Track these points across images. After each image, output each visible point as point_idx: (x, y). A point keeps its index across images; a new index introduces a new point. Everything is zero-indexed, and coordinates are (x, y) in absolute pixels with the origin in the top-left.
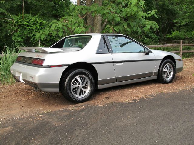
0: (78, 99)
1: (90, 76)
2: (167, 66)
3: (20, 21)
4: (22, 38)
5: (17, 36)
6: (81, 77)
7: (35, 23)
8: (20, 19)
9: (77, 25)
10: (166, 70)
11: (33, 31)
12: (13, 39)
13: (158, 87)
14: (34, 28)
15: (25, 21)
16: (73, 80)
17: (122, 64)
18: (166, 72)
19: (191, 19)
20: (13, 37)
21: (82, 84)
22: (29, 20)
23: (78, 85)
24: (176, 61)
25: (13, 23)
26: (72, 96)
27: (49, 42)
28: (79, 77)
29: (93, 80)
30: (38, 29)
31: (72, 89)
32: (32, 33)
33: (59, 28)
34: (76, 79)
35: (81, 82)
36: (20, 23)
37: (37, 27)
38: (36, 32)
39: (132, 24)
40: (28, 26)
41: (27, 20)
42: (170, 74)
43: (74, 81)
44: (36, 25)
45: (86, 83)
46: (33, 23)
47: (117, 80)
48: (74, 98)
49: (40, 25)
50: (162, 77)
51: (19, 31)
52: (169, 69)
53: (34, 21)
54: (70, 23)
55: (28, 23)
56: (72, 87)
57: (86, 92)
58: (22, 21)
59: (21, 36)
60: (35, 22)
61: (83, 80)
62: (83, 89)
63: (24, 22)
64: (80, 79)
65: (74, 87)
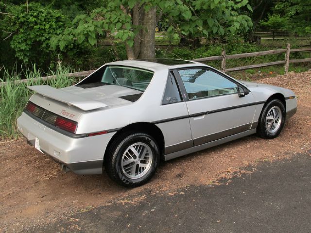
0: (134, 182)
1: (153, 143)
2: (272, 110)
3: (22, 15)
4: (27, 44)
5: (18, 41)
6: (137, 146)
7: (48, 19)
8: (22, 13)
9: (119, 25)
10: (271, 118)
11: (45, 31)
12: (13, 47)
13: (258, 147)
14: (47, 27)
15: (31, 15)
16: (125, 153)
17: (203, 117)
18: (271, 120)
19: (304, 5)
20: (11, 43)
21: (140, 157)
22: (38, 14)
23: (132, 160)
24: (286, 100)
25: (10, 19)
26: (124, 178)
27: (71, 49)
28: (134, 147)
29: (156, 148)
30: (54, 29)
31: (124, 166)
32: (43, 36)
33: (90, 31)
34: (130, 151)
35: (137, 154)
36: (22, 20)
37: (51, 26)
38: (50, 33)
39: (211, 22)
40: (36, 23)
41: (34, 13)
42: (276, 122)
43: (127, 154)
44: (49, 22)
45: (146, 154)
46: (45, 20)
47: (194, 143)
48: (127, 181)
49: (56, 22)
50: (265, 129)
51: (22, 33)
52: (275, 115)
53: (46, 16)
54: (108, 21)
55: (35, 19)
56: (123, 164)
57: (145, 168)
58: (26, 15)
59: (26, 40)
60: (49, 17)
61: (141, 150)
62: (141, 165)
63: (29, 16)
64: (136, 149)
65: (127, 163)
